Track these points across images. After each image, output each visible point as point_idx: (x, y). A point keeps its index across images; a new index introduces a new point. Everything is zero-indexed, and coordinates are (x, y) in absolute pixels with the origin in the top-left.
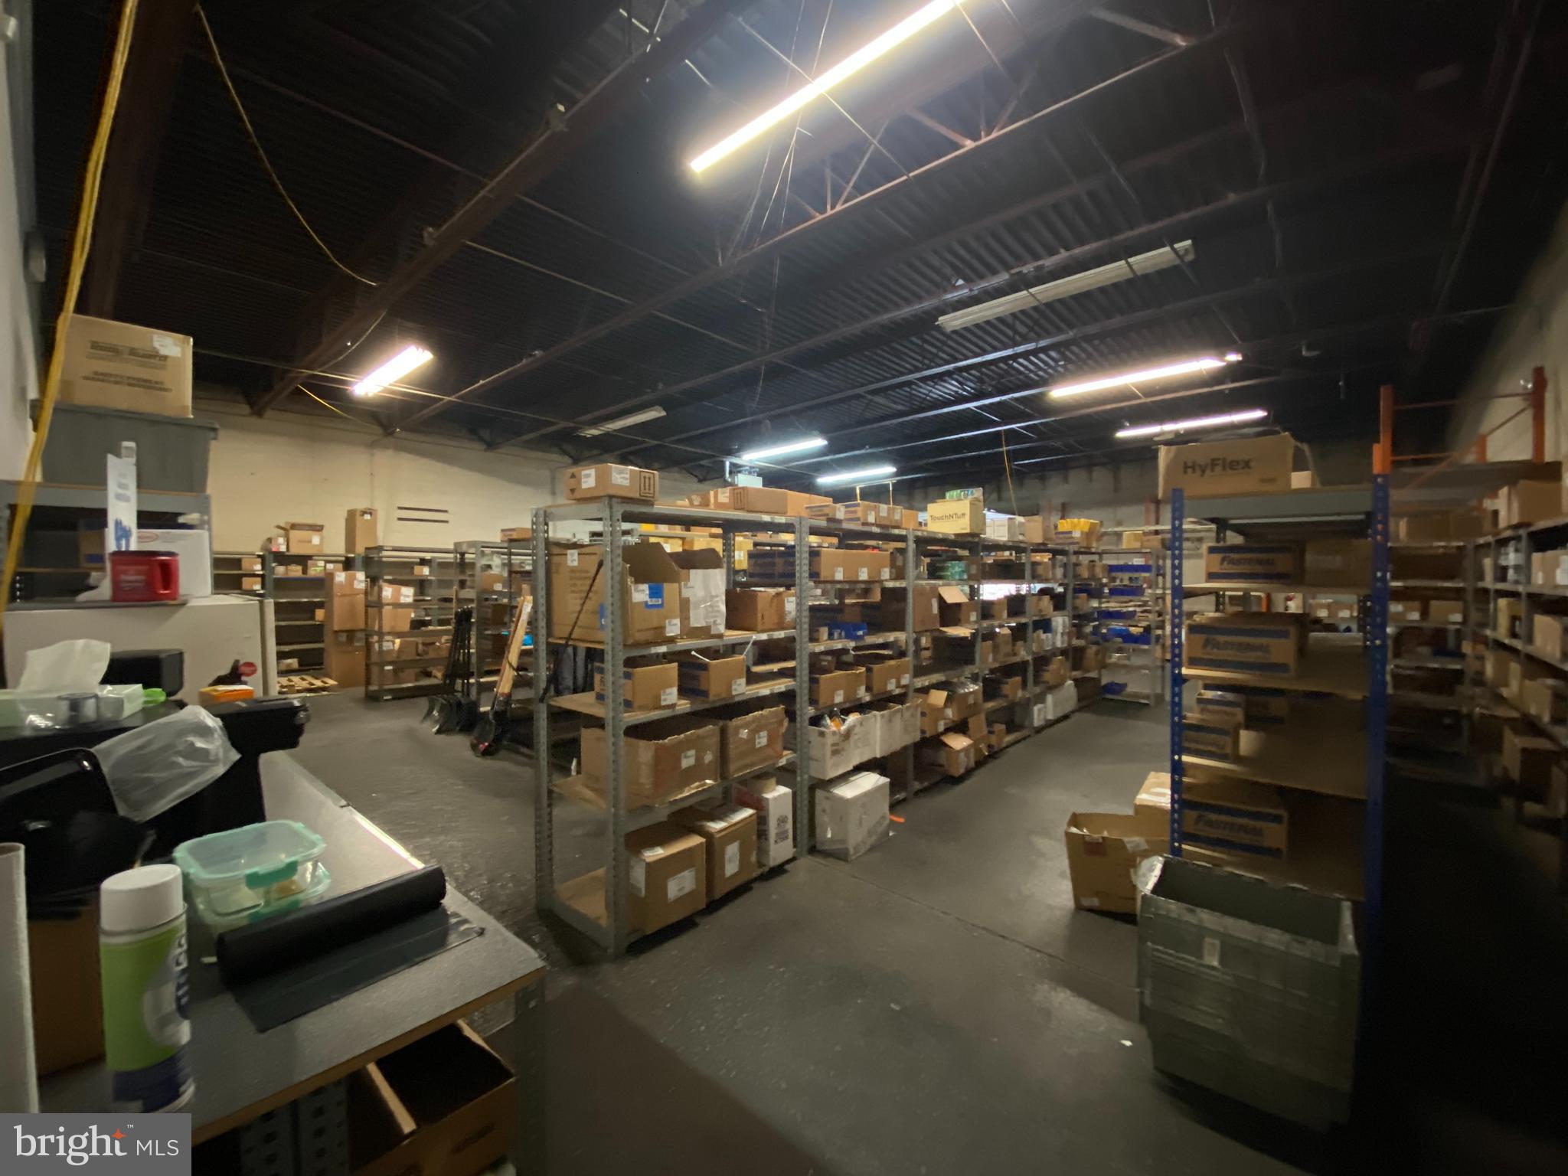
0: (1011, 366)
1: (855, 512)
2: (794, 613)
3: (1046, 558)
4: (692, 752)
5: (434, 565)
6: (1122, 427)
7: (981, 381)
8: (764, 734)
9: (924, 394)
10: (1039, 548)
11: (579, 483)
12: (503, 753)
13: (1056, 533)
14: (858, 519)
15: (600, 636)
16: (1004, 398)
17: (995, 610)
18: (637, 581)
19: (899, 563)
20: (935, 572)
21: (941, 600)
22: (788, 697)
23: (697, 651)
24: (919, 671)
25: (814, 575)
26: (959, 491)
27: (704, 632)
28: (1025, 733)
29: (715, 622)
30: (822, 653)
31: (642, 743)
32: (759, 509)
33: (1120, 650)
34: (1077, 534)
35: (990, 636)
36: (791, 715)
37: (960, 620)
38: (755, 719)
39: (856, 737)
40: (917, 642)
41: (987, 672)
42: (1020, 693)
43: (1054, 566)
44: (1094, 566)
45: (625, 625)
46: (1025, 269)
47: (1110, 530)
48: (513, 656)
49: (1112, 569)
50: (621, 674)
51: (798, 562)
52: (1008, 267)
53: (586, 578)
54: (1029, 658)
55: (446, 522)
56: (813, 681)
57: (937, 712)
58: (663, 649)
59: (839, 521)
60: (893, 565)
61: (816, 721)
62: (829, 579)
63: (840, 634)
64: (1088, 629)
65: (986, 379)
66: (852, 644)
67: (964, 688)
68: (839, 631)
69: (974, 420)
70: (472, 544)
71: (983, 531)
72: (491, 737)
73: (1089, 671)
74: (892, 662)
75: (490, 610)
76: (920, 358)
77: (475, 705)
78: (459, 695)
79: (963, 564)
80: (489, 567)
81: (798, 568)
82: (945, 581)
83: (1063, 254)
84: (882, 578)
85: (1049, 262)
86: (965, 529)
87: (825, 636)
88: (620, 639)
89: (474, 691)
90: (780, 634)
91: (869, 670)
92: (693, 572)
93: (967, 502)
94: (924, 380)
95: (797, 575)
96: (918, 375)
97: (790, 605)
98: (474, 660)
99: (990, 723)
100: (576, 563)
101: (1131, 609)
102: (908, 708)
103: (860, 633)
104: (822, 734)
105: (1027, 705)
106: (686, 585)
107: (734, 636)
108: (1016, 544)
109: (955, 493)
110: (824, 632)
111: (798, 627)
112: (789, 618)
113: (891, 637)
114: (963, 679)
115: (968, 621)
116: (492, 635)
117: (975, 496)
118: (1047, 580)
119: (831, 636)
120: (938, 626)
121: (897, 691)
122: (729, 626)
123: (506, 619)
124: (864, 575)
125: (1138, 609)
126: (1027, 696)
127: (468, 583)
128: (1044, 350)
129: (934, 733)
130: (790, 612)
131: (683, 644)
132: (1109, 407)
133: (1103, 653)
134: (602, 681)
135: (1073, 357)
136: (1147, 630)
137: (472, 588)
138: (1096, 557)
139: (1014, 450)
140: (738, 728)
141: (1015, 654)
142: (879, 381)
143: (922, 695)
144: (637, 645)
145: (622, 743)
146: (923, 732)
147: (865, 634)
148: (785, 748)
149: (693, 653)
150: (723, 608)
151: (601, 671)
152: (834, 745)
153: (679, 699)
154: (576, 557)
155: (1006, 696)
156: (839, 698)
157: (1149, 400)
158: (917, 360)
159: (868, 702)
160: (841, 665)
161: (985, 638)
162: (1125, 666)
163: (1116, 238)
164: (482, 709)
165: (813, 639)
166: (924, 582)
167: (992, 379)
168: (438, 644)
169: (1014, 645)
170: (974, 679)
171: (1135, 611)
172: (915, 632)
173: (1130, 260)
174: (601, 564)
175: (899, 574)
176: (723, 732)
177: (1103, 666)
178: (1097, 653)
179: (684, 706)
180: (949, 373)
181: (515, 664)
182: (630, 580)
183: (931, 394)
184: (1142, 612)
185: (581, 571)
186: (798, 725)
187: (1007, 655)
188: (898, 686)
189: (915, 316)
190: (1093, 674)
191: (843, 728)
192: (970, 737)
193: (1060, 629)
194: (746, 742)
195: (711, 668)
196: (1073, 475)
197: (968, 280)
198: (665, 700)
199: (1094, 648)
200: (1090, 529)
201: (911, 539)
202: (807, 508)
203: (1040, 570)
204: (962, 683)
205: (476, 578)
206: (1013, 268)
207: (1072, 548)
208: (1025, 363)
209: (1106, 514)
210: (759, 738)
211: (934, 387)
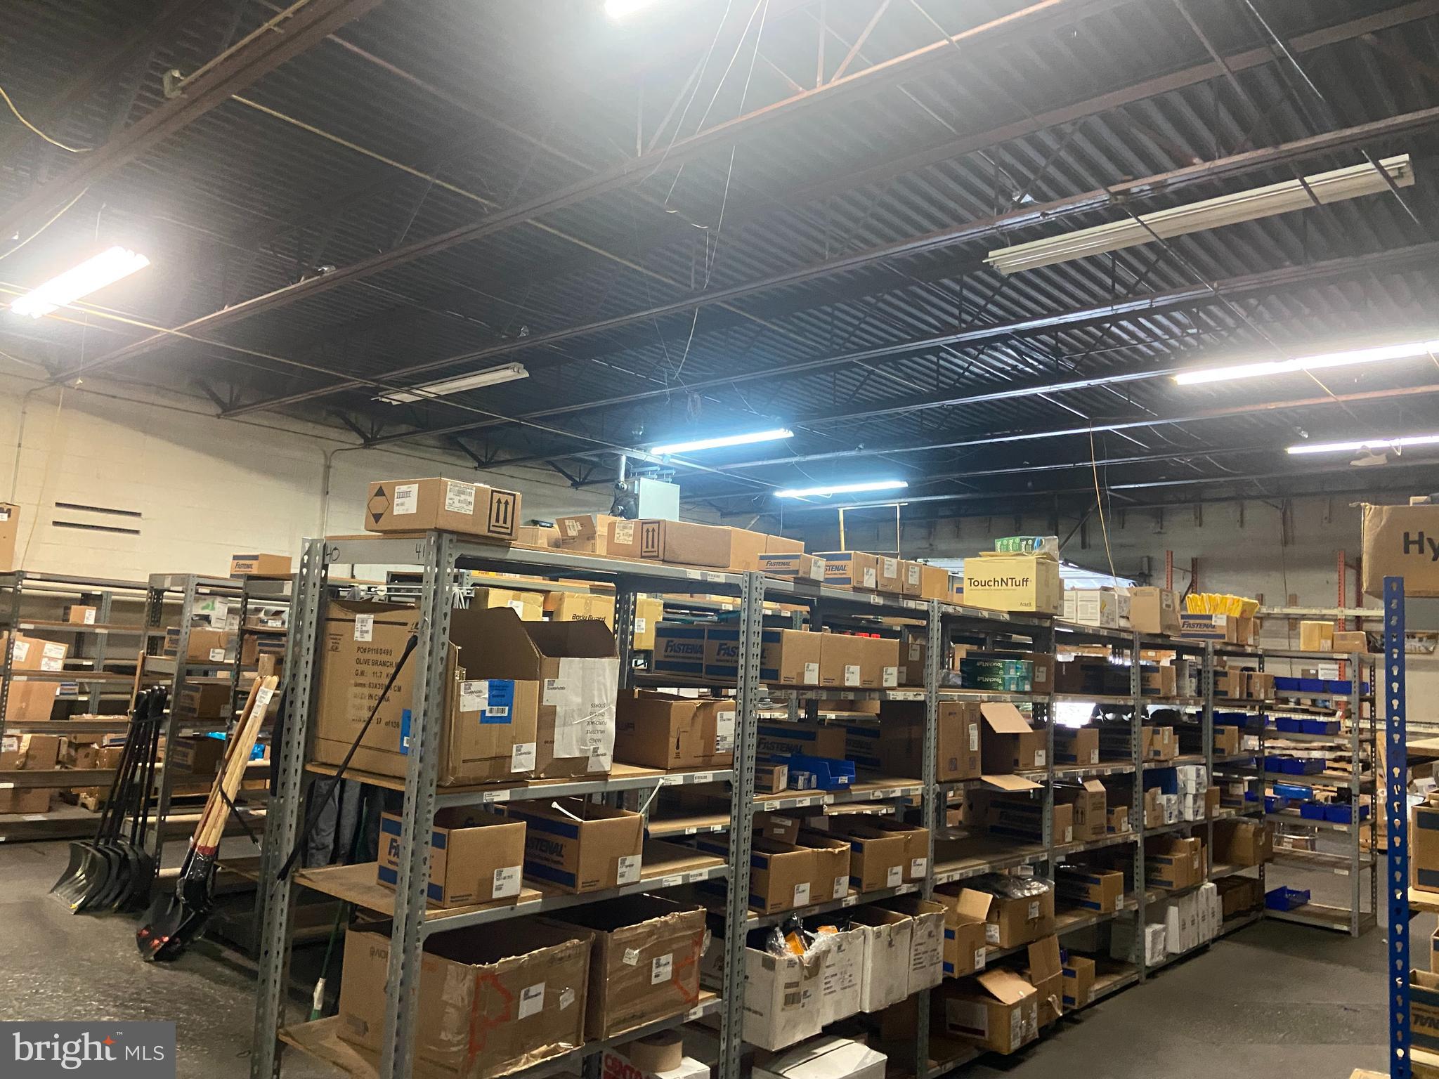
0: (1107, 332)
1: (843, 568)
2: (731, 739)
3: (1166, 659)
4: (540, 988)
5: (106, 605)
6: (1298, 440)
7: (1056, 352)
8: (667, 958)
9: (961, 367)
10: (1156, 642)
11: (390, 505)
12: (192, 958)
13: (1183, 617)
14: (847, 581)
15: (395, 765)
16: (1093, 382)
17: (1079, 748)
18: (471, 676)
19: (915, 656)
20: (975, 675)
21: (985, 726)
22: (712, 891)
23: (560, 800)
24: (944, 852)
25: (769, 674)
26: (1017, 539)
27: (576, 767)
28: (1131, 975)
29: (595, 750)
30: (776, 813)
31: (454, 967)
32: (681, 559)
33: (1295, 829)
34: (1220, 621)
35: (1070, 793)
36: (717, 924)
37: (1016, 762)
38: (653, 930)
39: (829, 972)
40: (941, 797)
41: (1063, 859)
42: (1120, 904)
43: (1179, 674)
44: (1250, 677)
45: (444, 750)
46: (1134, 187)
47: (1276, 611)
48: (231, 782)
49: (1281, 683)
50: (429, 838)
51: (742, 650)
52: (1107, 182)
53: (384, 664)
54: (1137, 838)
55: (137, 532)
56: (759, 864)
57: (974, 933)
58: (504, 795)
59: (816, 583)
60: (903, 661)
61: (759, 938)
62: (794, 682)
63: (809, 780)
64: (1242, 789)
65: (1065, 349)
66: (829, 799)
67: (1021, 889)
68: (807, 773)
69: (1042, 414)
70: (182, 579)
71: (1058, 607)
72: (176, 926)
73: (1243, 866)
74: (898, 836)
75: (197, 695)
76: (956, 312)
77: (151, 864)
78: (125, 843)
79: (1023, 664)
80: (207, 619)
81: (742, 661)
82: (991, 694)
83: (1199, 167)
84: (885, 685)
85: (1175, 177)
86: (1029, 604)
87: (783, 783)
88: (433, 775)
89: (152, 837)
90: (707, 776)
91: (857, 848)
92: (564, 661)
93: (1032, 558)
94: (959, 346)
95: (741, 672)
96: (952, 339)
97: (726, 725)
98: (159, 782)
99: (1067, 955)
100: (368, 638)
101: (1316, 755)
102: (922, 921)
103: (844, 780)
104: (770, 964)
105: (1133, 923)
106: (551, 683)
107: (624, 775)
108: (1115, 634)
109: (1012, 541)
110: (781, 775)
111: (737, 765)
112: (722, 748)
113: (898, 788)
114: (1019, 871)
115: (1030, 766)
116: (194, 738)
117: (1046, 550)
118: (1166, 699)
119: (792, 782)
120: (977, 773)
121: (905, 889)
122: (617, 759)
123: (225, 712)
124: (853, 678)
125: (1328, 755)
126: (1135, 908)
127: (166, 646)
128: (1164, 310)
129: (967, 972)
130: (724, 738)
131: (539, 788)
132: (1272, 406)
133: (1268, 831)
134: (395, 849)
135: (1212, 323)
136: (1344, 795)
137: (173, 653)
138: (1253, 663)
139: (1110, 467)
140: (622, 946)
141: (1111, 829)
142: (888, 343)
143: (947, 898)
144: (463, 786)
145: (417, 965)
146: (948, 967)
147: (851, 782)
148: (703, 987)
149: (555, 805)
150: (611, 726)
151: (396, 829)
152: (788, 986)
153: (524, 886)
154: (370, 626)
155: (1097, 906)
156: (802, 897)
157: (1343, 398)
158: (952, 315)
159: (853, 907)
160: (809, 837)
161: (1060, 798)
162: (1307, 860)
163: (1285, 147)
164: (163, 872)
165: (763, 787)
166: (955, 694)
167: (1076, 350)
168: (96, 746)
169: (1110, 812)
170: (1041, 871)
171: (1323, 761)
172: (938, 782)
173: (1307, 179)
174: (413, 643)
175: (913, 678)
176: (596, 953)
177: (1268, 857)
178: (1257, 833)
179: (531, 899)
180: (1003, 338)
181: (231, 796)
182: (459, 672)
183: (971, 368)
184: (1336, 760)
185: (376, 651)
186: (728, 946)
187: (1098, 830)
188: (907, 879)
189: (953, 248)
190: (1251, 873)
191: (808, 955)
192: (1030, 980)
193: (1192, 788)
194: (637, 971)
195: (584, 835)
196: (1212, 513)
197: (1041, 197)
198: (499, 888)
199: (1250, 826)
200: (1243, 612)
201: (936, 616)
202: (762, 558)
203: (1156, 681)
204: (1019, 878)
205: (182, 636)
206: (1113, 184)
207: (1212, 645)
208: (1131, 327)
209: (1270, 582)
210: (658, 965)
211: (976, 358)
